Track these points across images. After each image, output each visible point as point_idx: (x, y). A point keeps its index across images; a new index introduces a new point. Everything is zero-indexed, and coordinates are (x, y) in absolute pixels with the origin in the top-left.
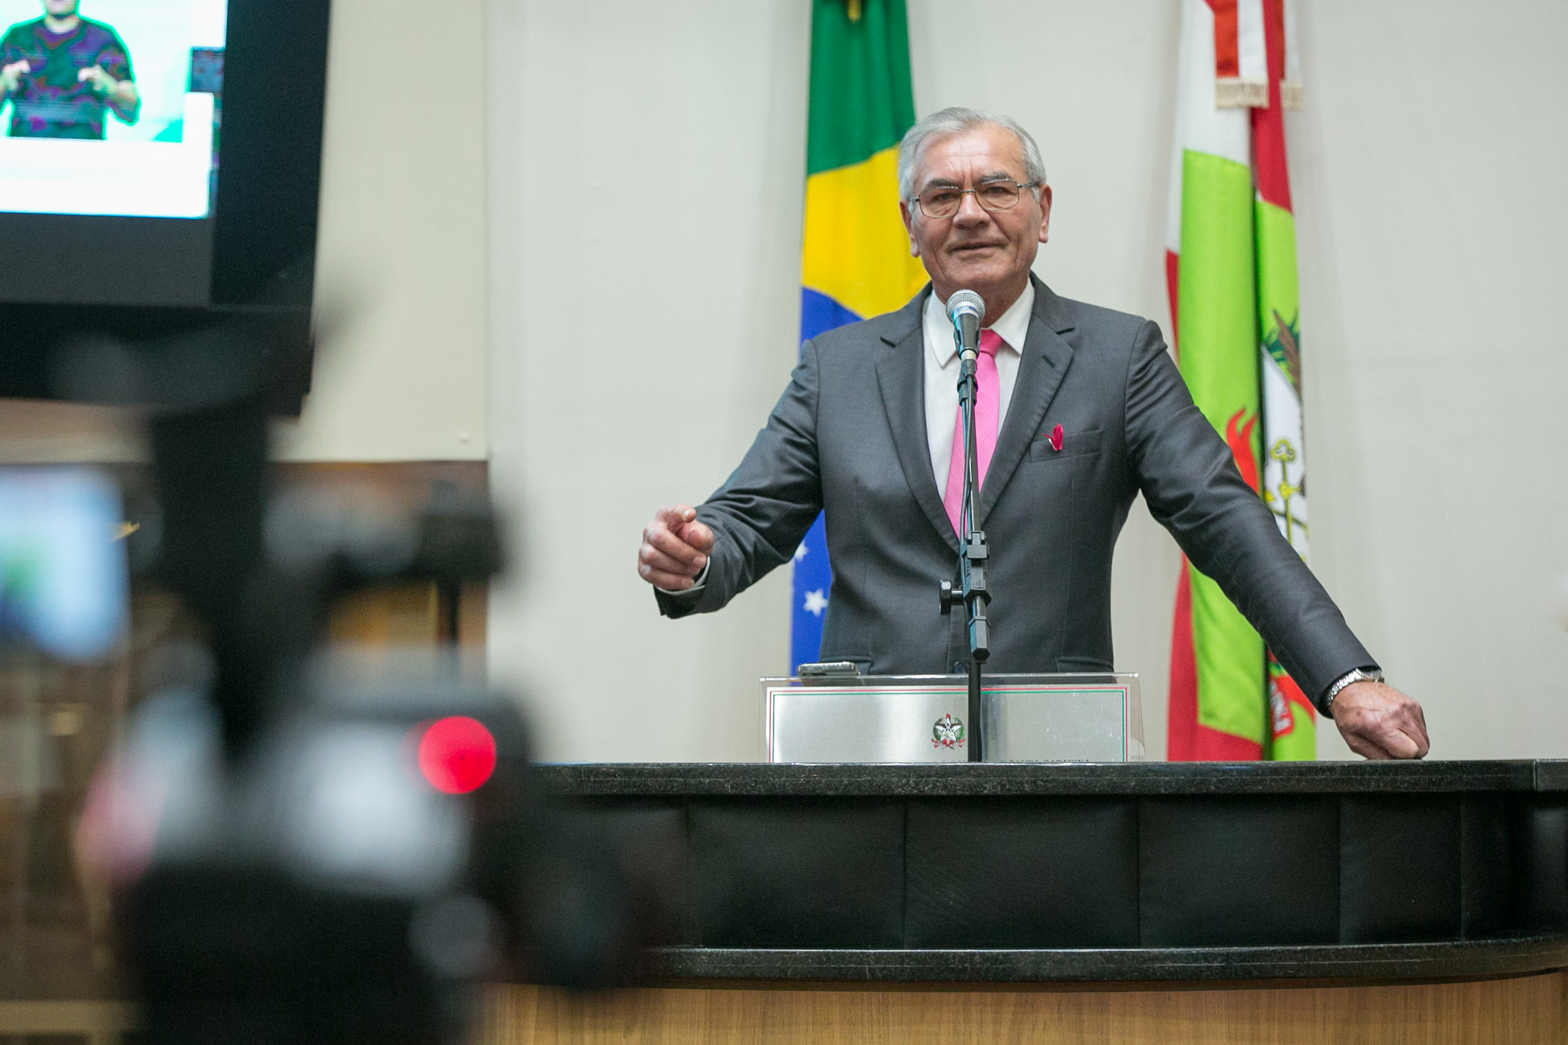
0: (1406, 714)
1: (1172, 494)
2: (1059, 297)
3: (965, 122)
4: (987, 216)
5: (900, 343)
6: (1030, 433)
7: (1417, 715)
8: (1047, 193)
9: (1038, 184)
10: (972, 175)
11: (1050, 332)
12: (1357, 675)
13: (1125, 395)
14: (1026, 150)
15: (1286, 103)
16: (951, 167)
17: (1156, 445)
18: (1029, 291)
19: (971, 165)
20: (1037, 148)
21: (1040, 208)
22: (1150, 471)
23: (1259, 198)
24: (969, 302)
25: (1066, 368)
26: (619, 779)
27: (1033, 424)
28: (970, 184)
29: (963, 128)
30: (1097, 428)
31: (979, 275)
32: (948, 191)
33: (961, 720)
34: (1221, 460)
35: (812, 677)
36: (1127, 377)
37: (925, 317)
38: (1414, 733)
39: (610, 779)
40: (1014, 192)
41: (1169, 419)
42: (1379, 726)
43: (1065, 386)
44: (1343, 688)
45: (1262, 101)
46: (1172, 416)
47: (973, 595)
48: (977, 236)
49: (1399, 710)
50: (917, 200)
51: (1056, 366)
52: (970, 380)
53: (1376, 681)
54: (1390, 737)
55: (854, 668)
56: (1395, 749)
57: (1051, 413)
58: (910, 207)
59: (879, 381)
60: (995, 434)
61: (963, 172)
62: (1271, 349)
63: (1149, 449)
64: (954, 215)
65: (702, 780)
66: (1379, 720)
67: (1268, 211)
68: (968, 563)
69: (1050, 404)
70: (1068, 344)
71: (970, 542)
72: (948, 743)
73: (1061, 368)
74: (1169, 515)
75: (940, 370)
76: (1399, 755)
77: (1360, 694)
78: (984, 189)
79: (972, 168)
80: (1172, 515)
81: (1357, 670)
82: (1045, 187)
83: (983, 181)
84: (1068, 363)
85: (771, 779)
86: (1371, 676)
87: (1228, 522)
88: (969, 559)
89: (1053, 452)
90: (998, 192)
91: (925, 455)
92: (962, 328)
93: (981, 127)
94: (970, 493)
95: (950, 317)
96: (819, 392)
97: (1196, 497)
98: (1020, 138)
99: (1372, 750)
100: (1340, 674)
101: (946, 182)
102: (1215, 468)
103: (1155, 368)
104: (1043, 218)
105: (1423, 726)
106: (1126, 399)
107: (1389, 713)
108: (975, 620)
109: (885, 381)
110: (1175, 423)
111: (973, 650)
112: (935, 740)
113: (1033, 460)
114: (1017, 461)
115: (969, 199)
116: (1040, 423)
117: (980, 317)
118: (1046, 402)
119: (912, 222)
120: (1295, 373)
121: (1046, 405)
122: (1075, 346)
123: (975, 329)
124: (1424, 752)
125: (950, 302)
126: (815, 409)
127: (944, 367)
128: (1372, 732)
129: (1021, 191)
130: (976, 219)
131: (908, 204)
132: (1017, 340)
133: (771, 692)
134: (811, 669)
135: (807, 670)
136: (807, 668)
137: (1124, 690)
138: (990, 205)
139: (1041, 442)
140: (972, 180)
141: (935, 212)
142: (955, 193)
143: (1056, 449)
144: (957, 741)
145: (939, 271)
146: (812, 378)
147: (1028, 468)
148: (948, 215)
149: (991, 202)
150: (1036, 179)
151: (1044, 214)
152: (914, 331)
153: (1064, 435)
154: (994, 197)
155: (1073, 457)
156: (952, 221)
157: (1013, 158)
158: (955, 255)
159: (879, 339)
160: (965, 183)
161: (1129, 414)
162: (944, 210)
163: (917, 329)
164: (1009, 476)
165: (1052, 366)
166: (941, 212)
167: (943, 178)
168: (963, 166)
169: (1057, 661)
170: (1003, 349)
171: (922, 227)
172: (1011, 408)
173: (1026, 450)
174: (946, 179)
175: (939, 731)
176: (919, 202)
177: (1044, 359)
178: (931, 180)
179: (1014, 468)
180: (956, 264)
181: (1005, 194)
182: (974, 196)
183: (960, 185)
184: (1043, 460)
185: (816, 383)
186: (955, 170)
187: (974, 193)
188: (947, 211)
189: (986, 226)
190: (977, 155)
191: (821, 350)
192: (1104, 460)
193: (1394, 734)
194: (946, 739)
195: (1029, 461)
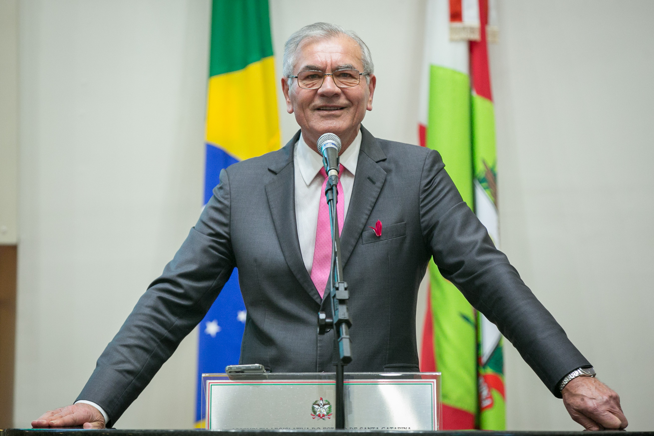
0: (612, 402)
1: (452, 260)
2: (377, 139)
3: (328, 31)
4: (339, 90)
5: (280, 171)
6: (361, 226)
7: (617, 401)
8: (373, 80)
9: (369, 74)
10: (331, 64)
11: (371, 162)
12: (579, 372)
13: (419, 199)
14: (364, 53)
15: (489, 39)
16: (318, 59)
18: (359, 137)
19: (331, 59)
20: (370, 52)
21: (369, 89)
23: (474, 94)
24: (331, 140)
25: (382, 184)
27: (363, 221)
28: (330, 70)
29: (327, 35)
30: (403, 221)
31: (332, 127)
32: (317, 73)
33: (329, 401)
35: (235, 374)
36: (420, 188)
37: (295, 154)
38: (618, 413)
40: (356, 77)
41: (447, 212)
42: (595, 409)
43: (382, 196)
44: (571, 379)
45: (476, 37)
46: (449, 210)
47: (340, 322)
48: (332, 102)
49: (608, 399)
50: (296, 77)
51: (376, 183)
52: (334, 188)
53: (591, 377)
54: (603, 416)
55: (262, 368)
56: (606, 423)
57: (374, 214)
58: (289, 82)
59: (267, 195)
61: (326, 62)
62: (481, 182)
63: (436, 232)
64: (318, 89)
66: (595, 405)
67: (479, 101)
68: (336, 302)
69: (373, 207)
70: (384, 170)
71: (337, 289)
72: (321, 416)
73: (379, 184)
74: (450, 274)
75: (306, 188)
76: (608, 427)
77: (583, 386)
78: (338, 74)
79: (332, 60)
80: (452, 274)
81: (579, 369)
82: (372, 76)
83: (338, 69)
84: (384, 181)
86: (588, 373)
88: (337, 299)
89: (376, 237)
90: (347, 77)
91: (296, 243)
92: (328, 156)
93: (338, 36)
94: (336, 258)
95: (320, 150)
96: (231, 205)
97: (466, 263)
98: (361, 45)
100: (568, 372)
101: (315, 67)
103: (438, 180)
104: (370, 95)
106: (420, 202)
108: (342, 338)
109: (271, 197)
110: (451, 214)
111: (341, 357)
112: (313, 414)
113: (364, 243)
114: (354, 244)
115: (329, 79)
116: (368, 219)
117: (339, 150)
118: (371, 206)
119: (289, 91)
120: (494, 196)
122: (387, 170)
123: (336, 157)
124: (625, 425)
126: (229, 217)
127: (310, 185)
128: (592, 413)
129: (361, 77)
130: (333, 92)
131: (288, 80)
132: (352, 167)
133: (209, 383)
134: (234, 369)
135: (232, 369)
136: (232, 368)
137: (432, 383)
138: (342, 84)
139: (368, 232)
140: (331, 68)
141: (307, 85)
142: (320, 75)
143: (378, 236)
144: (328, 415)
145: (306, 123)
146: (226, 196)
147: (362, 248)
148: (314, 88)
149: (343, 82)
150: (369, 71)
151: (371, 92)
152: (288, 164)
153: (383, 227)
154: (344, 79)
155: (389, 240)
156: (317, 91)
157: (356, 57)
158: (317, 113)
159: (267, 170)
160: (327, 69)
161: (422, 211)
162: (312, 84)
163: (290, 163)
164: (350, 254)
165: (373, 184)
166: (310, 85)
167: (313, 65)
168: (326, 59)
169: (384, 367)
170: (344, 174)
171: (297, 95)
172: (349, 211)
173: (360, 237)
174: (315, 66)
175: (315, 409)
176: (297, 79)
177: (368, 179)
178: (306, 66)
179: (353, 248)
180: (317, 118)
181: (351, 78)
182: (332, 77)
183: (324, 70)
184: (370, 243)
185: (229, 200)
186: (321, 61)
187: (332, 76)
188: (314, 85)
189: (338, 96)
190: (335, 53)
191: (231, 178)
192: (408, 240)
193: (606, 414)
194: (320, 414)
195: (362, 243)
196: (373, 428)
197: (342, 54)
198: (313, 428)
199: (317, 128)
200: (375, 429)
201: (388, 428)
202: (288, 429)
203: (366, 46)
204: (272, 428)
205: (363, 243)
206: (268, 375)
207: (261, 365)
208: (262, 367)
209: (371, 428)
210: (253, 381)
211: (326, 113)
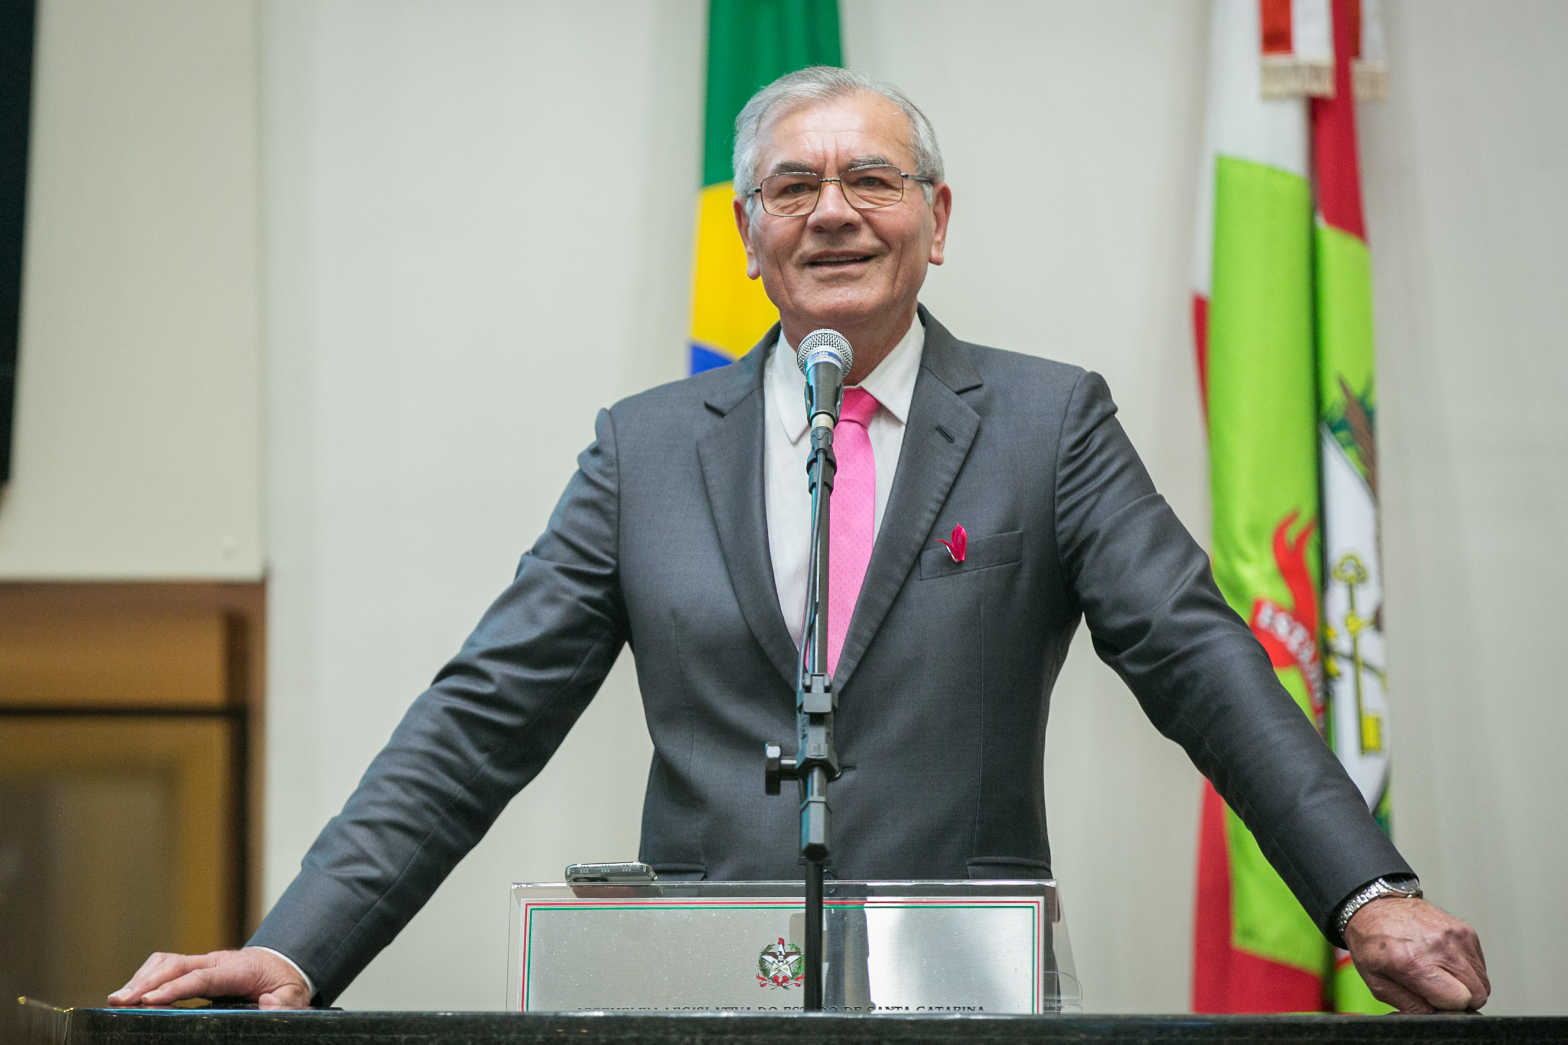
0: (1453, 946)
2: (962, 343)
3: (832, 84)
4: (856, 216)
5: (732, 410)
6: (919, 538)
7: (1471, 947)
8: (945, 196)
9: (931, 181)
10: (837, 158)
11: (947, 391)
12: (1379, 888)
13: (1054, 481)
14: (917, 131)
15: (1360, 91)
16: (808, 147)
17: (1100, 550)
18: (916, 332)
19: (837, 144)
20: (931, 130)
21: (933, 215)
22: (1092, 591)
23: (1321, 223)
24: (828, 347)
25: (969, 443)
26: (279, 1035)
27: (924, 525)
28: (834, 171)
29: (828, 93)
30: (1014, 528)
32: (802, 180)
34: (1192, 572)
35: (587, 884)
36: (1057, 454)
37: (768, 373)
38: (1464, 972)
39: (266, 1034)
40: (897, 186)
41: (1119, 513)
42: (1411, 964)
43: (969, 468)
44: (1362, 906)
45: (1325, 87)
46: (1123, 510)
47: (809, 765)
48: (843, 243)
49: (1441, 940)
50: (757, 192)
51: (956, 440)
52: (821, 457)
53: (1410, 896)
54: (1430, 979)
56: (1436, 996)
57: (949, 510)
58: (748, 207)
59: (701, 465)
60: (870, 538)
61: (825, 152)
62: (1334, 429)
63: (1088, 557)
64: (809, 214)
65: (396, 1036)
66: (1412, 954)
67: (1332, 239)
68: (805, 719)
69: (948, 496)
70: (973, 409)
71: (808, 689)
72: (780, 980)
73: (962, 443)
74: (1117, 651)
75: (791, 446)
76: (1442, 1005)
77: (1387, 916)
78: (854, 178)
79: (837, 148)
80: (1120, 652)
81: (1380, 880)
82: (941, 186)
83: (853, 166)
84: (973, 435)
85: (495, 1035)
86: (1403, 888)
87: (1200, 662)
88: (807, 713)
89: (953, 565)
90: (873, 185)
91: (766, 573)
92: (817, 382)
95: (802, 366)
96: (619, 490)
97: (1154, 628)
98: (909, 115)
99: (1403, 997)
100: (1357, 886)
101: (799, 165)
102: (1183, 583)
103: (1098, 439)
104: (936, 232)
105: (1480, 963)
106: (1057, 487)
107: (1427, 945)
108: (810, 803)
109: (711, 469)
110: (1127, 517)
112: (761, 976)
113: (924, 576)
114: (902, 578)
115: (831, 191)
116: (934, 525)
118: (942, 492)
119: (750, 229)
120: (1369, 463)
121: (942, 498)
122: (982, 409)
123: (834, 385)
124: (1481, 1001)
125: (803, 346)
126: (615, 517)
127: (795, 444)
128: (1403, 973)
129: (908, 185)
130: (840, 220)
132: (900, 403)
133: (527, 905)
134: (584, 872)
135: (579, 873)
136: (579, 871)
137: (1035, 905)
138: (863, 201)
139: (935, 552)
140: (836, 166)
141: (783, 208)
142: (811, 182)
143: (956, 560)
144: (795, 977)
145: (787, 297)
146: (609, 470)
147: (917, 589)
148: (802, 212)
149: (865, 196)
150: (929, 172)
151: (938, 225)
152: (751, 393)
153: (969, 541)
154: (868, 190)
155: (982, 570)
156: (806, 222)
157: (897, 140)
158: (810, 272)
159: (702, 406)
160: (827, 169)
161: (1061, 506)
162: (795, 206)
163: (755, 390)
164: (891, 601)
165: (949, 441)
166: (791, 209)
167: (796, 161)
168: (824, 146)
169: (967, 863)
170: (879, 416)
171: (762, 232)
172: (891, 502)
173: (915, 563)
174: (799, 162)
175: (767, 963)
176: (759, 193)
177: (937, 430)
178: (778, 163)
179: (898, 589)
180: (810, 285)
181: (883, 188)
182: (838, 186)
183: (820, 172)
184: (938, 577)
185: (615, 478)
186: (813, 150)
187: (839, 183)
188: (799, 207)
189: (856, 230)
190: (846, 131)
191: (620, 426)
192: (1026, 573)
193: (1434, 975)
194: (777, 975)
195: (920, 578)
196: (898, 1008)
197: (862, 132)
198: (760, 1008)
199: (809, 306)
200: (901, 1011)
201: (931, 1008)
202: (705, 1009)
203: (924, 117)
204: (667, 1008)
205: (923, 578)
206: (662, 886)
207: (645, 865)
208: (647, 867)
209: (892, 1008)
210: (627, 900)
211: (828, 271)
